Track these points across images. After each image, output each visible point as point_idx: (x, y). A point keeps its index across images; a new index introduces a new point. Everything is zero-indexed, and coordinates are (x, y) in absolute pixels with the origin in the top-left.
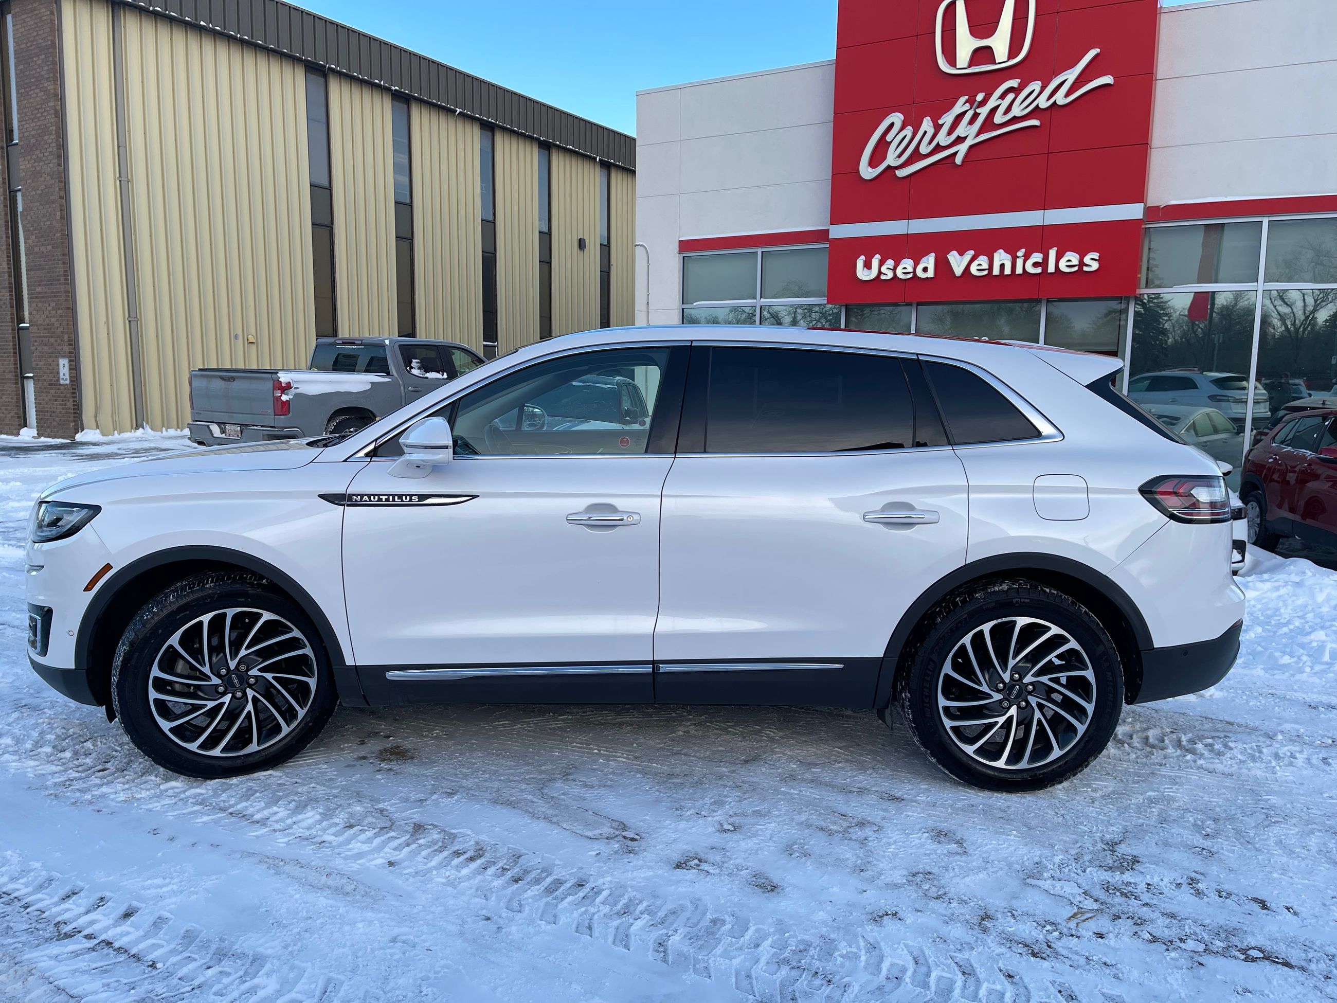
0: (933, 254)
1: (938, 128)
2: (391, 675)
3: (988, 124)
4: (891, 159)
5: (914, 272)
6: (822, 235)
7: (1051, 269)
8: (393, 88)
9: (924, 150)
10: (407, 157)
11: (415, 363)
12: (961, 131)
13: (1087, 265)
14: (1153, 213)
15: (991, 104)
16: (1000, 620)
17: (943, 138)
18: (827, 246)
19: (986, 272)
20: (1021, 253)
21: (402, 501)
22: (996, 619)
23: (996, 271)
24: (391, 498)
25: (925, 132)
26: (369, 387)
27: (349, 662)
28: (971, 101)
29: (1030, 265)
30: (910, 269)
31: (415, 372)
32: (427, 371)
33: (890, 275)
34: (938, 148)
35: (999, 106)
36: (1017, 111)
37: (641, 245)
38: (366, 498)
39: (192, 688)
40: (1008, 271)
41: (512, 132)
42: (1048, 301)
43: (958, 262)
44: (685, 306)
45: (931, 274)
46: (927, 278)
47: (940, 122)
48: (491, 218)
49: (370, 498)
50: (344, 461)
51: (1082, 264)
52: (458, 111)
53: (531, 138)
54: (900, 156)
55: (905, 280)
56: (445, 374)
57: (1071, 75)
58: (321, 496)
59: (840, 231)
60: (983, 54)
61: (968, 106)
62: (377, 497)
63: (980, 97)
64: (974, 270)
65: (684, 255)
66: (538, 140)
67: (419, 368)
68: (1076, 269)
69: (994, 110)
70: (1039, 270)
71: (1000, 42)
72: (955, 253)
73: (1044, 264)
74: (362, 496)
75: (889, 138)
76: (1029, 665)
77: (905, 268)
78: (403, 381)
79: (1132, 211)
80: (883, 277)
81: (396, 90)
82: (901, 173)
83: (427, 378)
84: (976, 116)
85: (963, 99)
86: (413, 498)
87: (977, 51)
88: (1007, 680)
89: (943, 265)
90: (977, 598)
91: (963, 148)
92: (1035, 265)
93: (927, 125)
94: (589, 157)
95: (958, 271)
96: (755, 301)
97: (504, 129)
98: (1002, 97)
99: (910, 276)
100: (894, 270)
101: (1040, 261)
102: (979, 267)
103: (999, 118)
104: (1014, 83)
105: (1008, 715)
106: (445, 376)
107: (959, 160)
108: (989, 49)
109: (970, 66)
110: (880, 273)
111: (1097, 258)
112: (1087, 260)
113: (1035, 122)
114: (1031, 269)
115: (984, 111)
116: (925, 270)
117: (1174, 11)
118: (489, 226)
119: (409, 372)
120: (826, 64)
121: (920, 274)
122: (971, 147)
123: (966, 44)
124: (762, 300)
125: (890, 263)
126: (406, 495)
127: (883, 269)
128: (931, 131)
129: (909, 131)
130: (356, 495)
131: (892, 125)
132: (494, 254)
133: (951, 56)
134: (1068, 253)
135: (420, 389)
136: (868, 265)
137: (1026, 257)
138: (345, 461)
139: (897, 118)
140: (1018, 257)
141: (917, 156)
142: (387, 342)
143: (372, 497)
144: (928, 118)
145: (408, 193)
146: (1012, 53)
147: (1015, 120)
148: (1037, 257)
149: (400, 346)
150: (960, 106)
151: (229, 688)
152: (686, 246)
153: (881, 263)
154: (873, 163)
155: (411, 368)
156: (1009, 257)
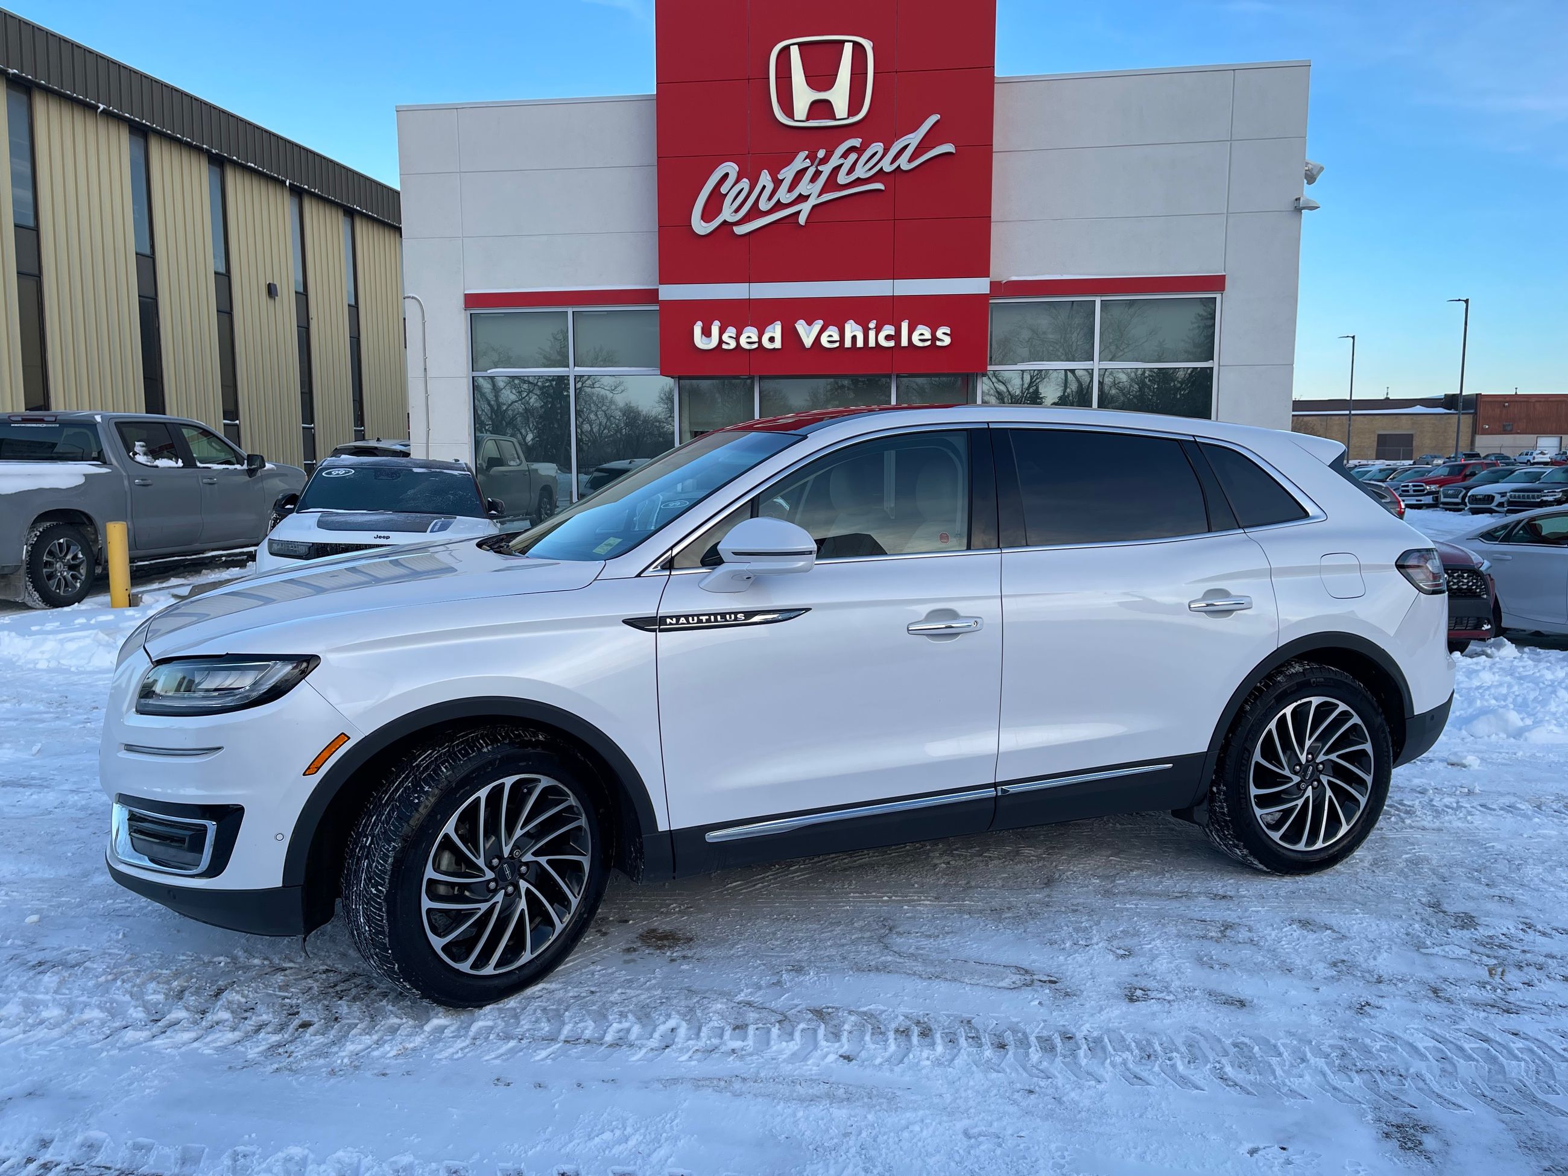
0: (779, 322)
1: (778, 183)
2: (712, 836)
3: (831, 184)
4: (727, 214)
5: (760, 342)
6: (651, 296)
7: (904, 342)
8: (11, 71)
9: (764, 206)
10: (28, 165)
11: (139, 446)
12: (803, 188)
13: (940, 340)
14: (997, 288)
15: (834, 161)
16: (1299, 702)
17: (783, 195)
18: (657, 308)
19: (837, 344)
20: (872, 325)
21: (727, 621)
22: (1296, 701)
23: (848, 344)
24: (712, 617)
25: (764, 187)
26: (82, 480)
27: (662, 826)
28: (812, 157)
29: (882, 337)
30: (755, 339)
31: (141, 458)
32: (156, 459)
33: (733, 345)
34: (779, 206)
35: (841, 165)
36: (861, 172)
37: (413, 298)
38: (683, 620)
39: (456, 888)
40: (860, 343)
41: (172, 139)
42: (898, 376)
43: (807, 333)
44: (476, 374)
45: (778, 344)
46: (774, 349)
47: (780, 177)
48: (148, 252)
49: (687, 620)
50: (636, 577)
51: (934, 338)
52: (102, 107)
53: (199, 150)
54: (737, 211)
55: (750, 350)
56: (180, 461)
57: (914, 139)
58: (627, 622)
59: (670, 292)
60: (822, 108)
61: (808, 162)
62: (696, 618)
63: (821, 154)
64: (824, 341)
65: (472, 312)
66: (208, 153)
67: (145, 454)
68: (929, 343)
69: (837, 169)
70: (892, 344)
71: (839, 96)
72: (802, 322)
73: (897, 337)
74: (678, 617)
75: (724, 190)
76: (1320, 745)
77: (749, 337)
78: (126, 471)
79: (978, 286)
80: (725, 346)
81: (14, 74)
82: (740, 230)
83: (157, 467)
84: (818, 173)
85: (803, 154)
86: (739, 616)
87: (815, 104)
88: (1303, 761)
89: (790, 335)
90: (1279, 682)
91: (805, 208)
92: (888, 338)
93: (765, 178)
94: (276, 180)
95: (808, 342)
96: (567, 369)
97: (162, 135)
98: (845, 155)
99: (755, 346)
100: (737, 339)
101: (893, 333)
102: (830, 338)
103: (842, 179)
104: (856, 142)
105: (1305, 796)
106: (180, 463)
107: (802, 220)
108: (827, 103)
109: (808, 119)
110: (721, 342)
111: (949, 332)
112: (939, 334)
113: (879, 186)
114: (884, 343)
115: (826, 169)
116: (772, 340)
117: (1007, 82)
118: (147, 262)
119: (133, 459)
120: (646, 98)
121: (766, 344)
122: (814, 207)
123: (803, 96)
124: (577, 368)
125: (731, 331)
126: (730, 614)
127: (725, 337)
128: (770, 187)
129: (745, 183)
130: (671, 617)
131: (726, 175)
132: (155, 299)
133: (788, 107)
134: (920, 326)
135: (149, 482)
136: (706, 333)
137: (878, 330)
138: (639, 575)
139: (731, 168)
140: (870, 329)
141: (755, 212)
142: (98, 419)
143: (690, 619)
144: (766, 171)
145: (31, 213)
146: (852, 112)
147: (859, 181)
148: (889, 330)
149: (116, 423)
150: (800, 161)
151: (500, 883)
152: (472, 301)
153: (722, 331)
154: (706, 217)
155: (135, 454)
156: (860, 328)
